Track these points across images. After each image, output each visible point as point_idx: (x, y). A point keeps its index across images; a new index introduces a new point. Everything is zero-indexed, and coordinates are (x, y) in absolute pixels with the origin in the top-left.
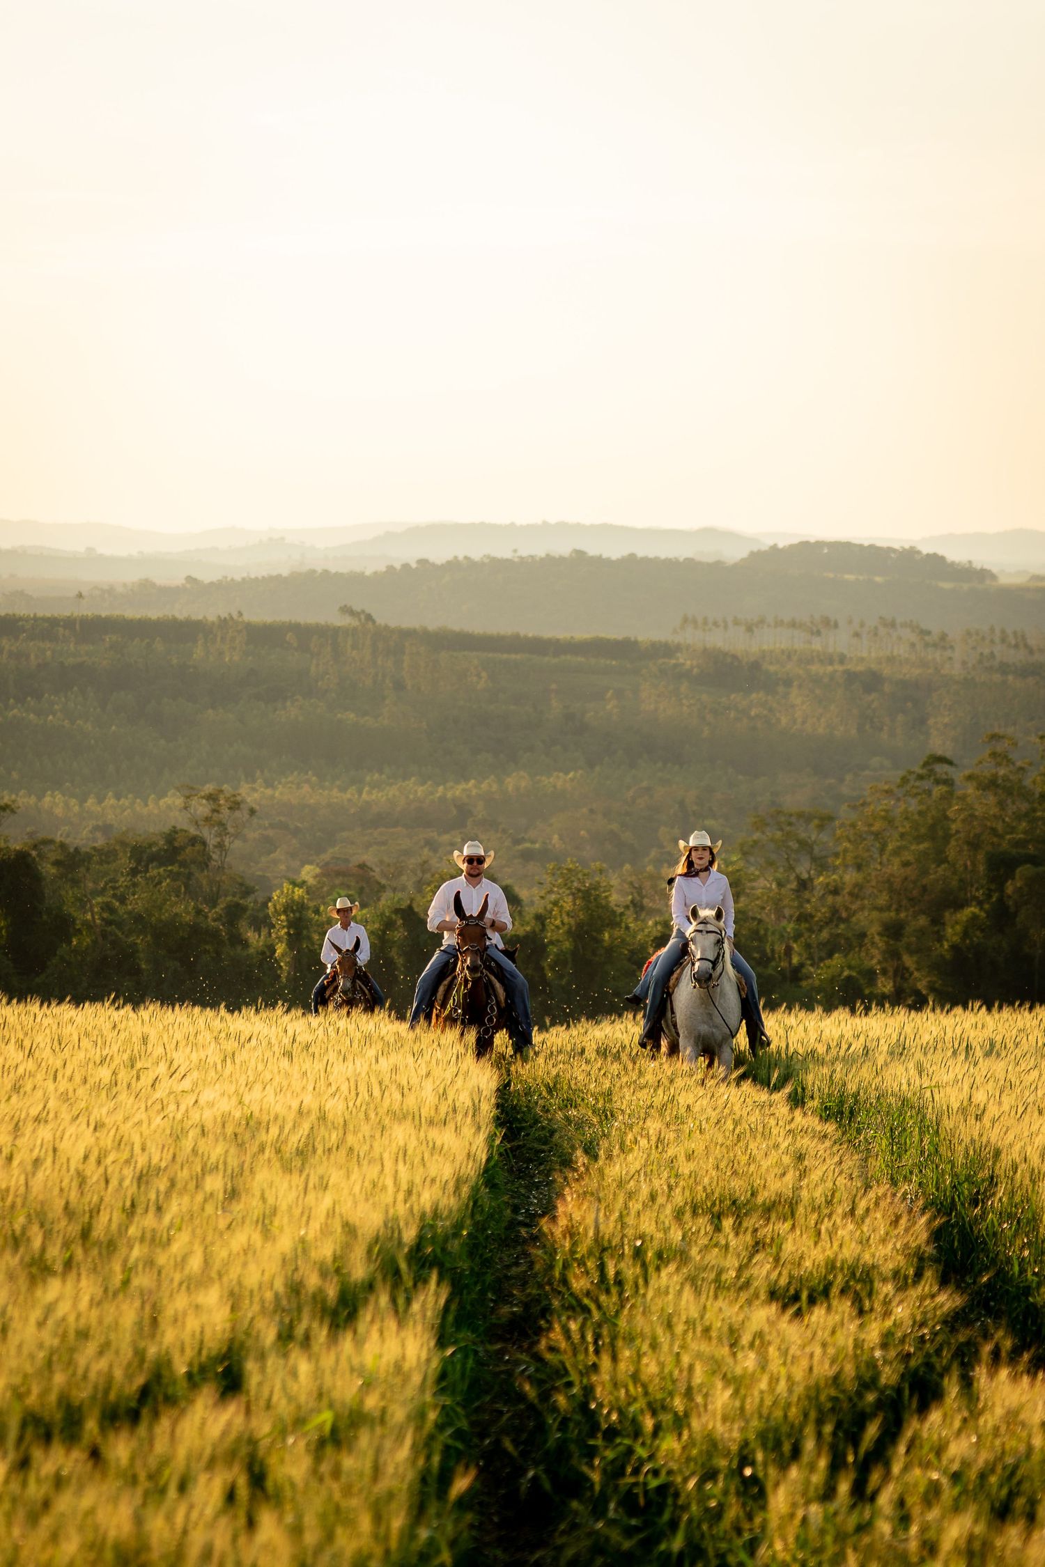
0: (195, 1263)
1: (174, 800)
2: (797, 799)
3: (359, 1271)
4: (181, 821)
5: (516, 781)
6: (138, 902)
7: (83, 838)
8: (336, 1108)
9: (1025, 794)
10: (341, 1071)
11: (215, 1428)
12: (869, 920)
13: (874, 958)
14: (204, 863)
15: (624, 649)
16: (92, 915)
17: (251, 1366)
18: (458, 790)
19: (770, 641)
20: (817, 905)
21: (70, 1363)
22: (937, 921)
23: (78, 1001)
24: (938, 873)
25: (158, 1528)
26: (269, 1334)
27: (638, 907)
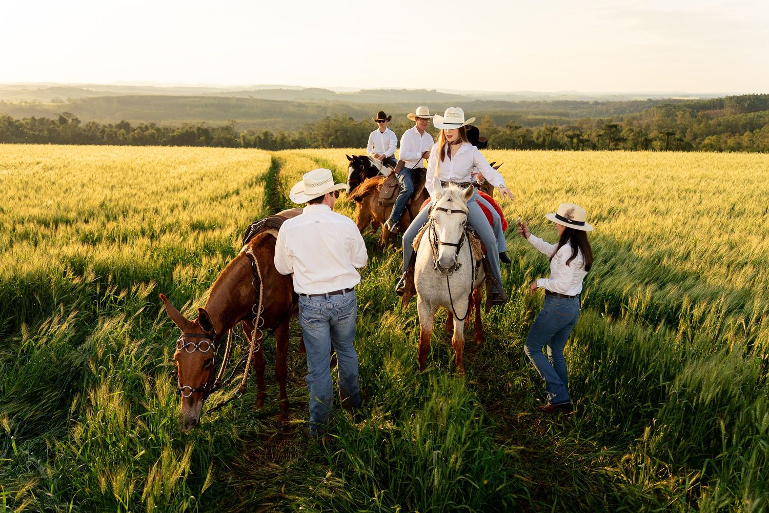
0: (232, 179)
1: (227, 121)
2: (310, 122)
3: (254, 180)
4: (228, 124)
5: (273, 119)
6: (222, 135)
7: (215, 126)
8: (250, 160)
9: (339, 121)
10: (251, 156)
11: (236, 200)
12: (319, 138)
13: (320, 143)
14: (231, 130)
15: (287, 102)
16: (216, 137)
17: (240, 191)
18: (265, 121)
19: (306, 101)
20: (313, 136)
21: (216, 192)
22: (328, 138)
23: (215, 147)
24: (328, 132)
25: (229, 212)
26: (242, 188)
27: (289, 136)
